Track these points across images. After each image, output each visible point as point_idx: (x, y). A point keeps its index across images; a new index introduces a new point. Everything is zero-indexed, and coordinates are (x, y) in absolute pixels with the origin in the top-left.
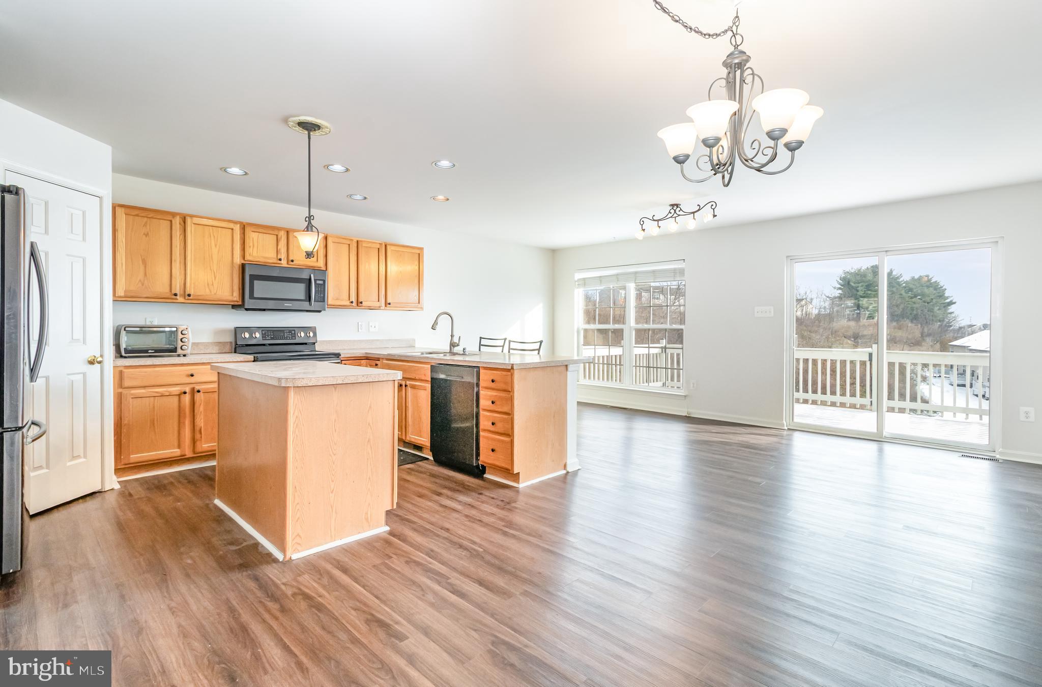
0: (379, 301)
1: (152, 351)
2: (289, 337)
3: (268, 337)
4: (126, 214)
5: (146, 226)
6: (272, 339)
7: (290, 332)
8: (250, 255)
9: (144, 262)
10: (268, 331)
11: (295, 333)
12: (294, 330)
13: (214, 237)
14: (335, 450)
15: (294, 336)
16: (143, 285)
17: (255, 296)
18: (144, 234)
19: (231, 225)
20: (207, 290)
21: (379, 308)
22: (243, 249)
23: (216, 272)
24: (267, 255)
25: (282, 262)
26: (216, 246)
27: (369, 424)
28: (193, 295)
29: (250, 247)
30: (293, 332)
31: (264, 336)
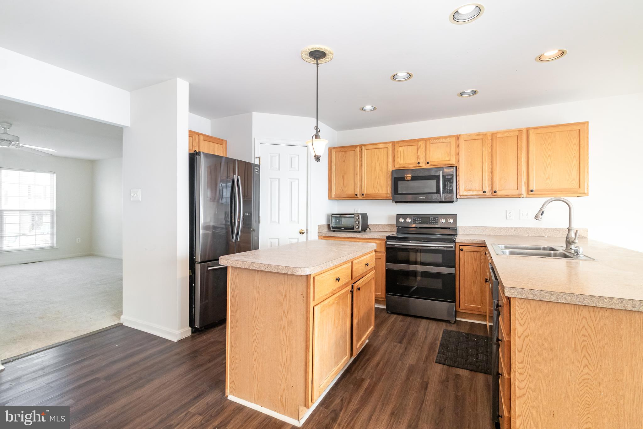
0: (518, 189)
1: (343, 228)
2: (433, 222)
3: (417, 222)
4: (336, 152)
5: (344, 157)
6: (420, 223)
7: (434, 218)
8: (398, 164)
9: (343, 177)
10: (417, 217)
11: (438, 220)
12: (438, 217)
13: (377, 156)
14: (257, 325)
15: (437, 222)
16: (343, 190)
17: (399, 192)
18: (343, 161)
19: (386, 145)
20: (373, 191)
21: (519, 196)
22: (394, 161)
23: (378, 178)
24: (410, 162)
25: (421, 165)
26: (378, 161)
27: (284, 312)
28: (365, 194)
29: (398, 158)
30: (437, 219)
31: (414, 222)
